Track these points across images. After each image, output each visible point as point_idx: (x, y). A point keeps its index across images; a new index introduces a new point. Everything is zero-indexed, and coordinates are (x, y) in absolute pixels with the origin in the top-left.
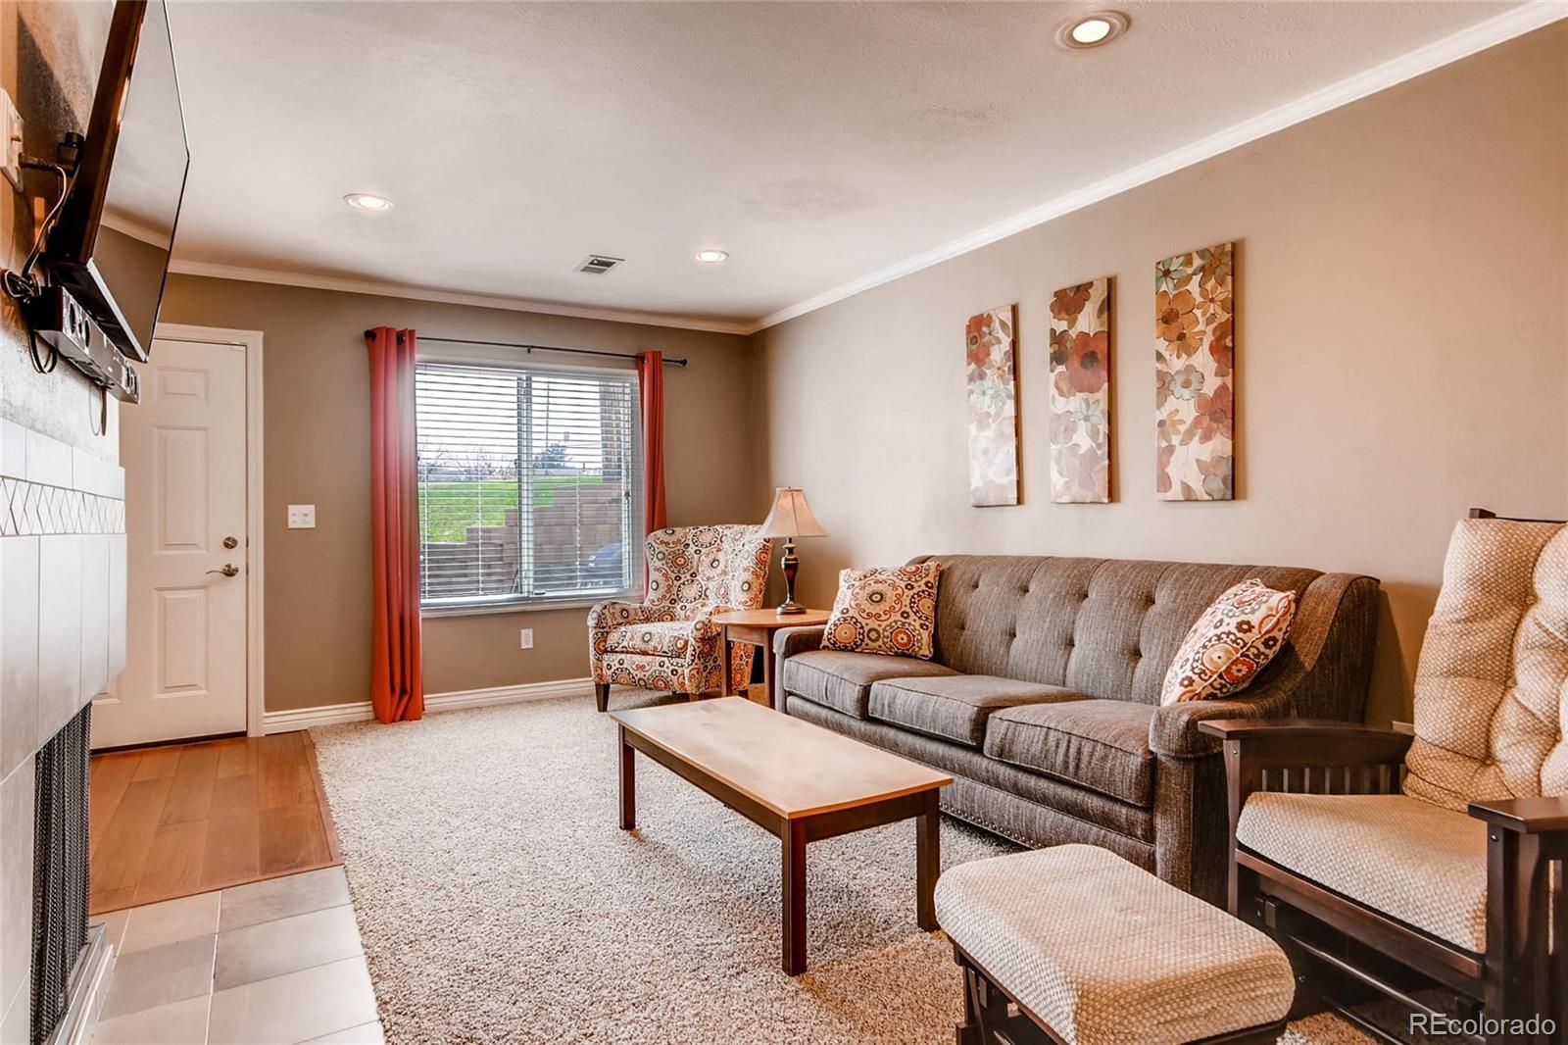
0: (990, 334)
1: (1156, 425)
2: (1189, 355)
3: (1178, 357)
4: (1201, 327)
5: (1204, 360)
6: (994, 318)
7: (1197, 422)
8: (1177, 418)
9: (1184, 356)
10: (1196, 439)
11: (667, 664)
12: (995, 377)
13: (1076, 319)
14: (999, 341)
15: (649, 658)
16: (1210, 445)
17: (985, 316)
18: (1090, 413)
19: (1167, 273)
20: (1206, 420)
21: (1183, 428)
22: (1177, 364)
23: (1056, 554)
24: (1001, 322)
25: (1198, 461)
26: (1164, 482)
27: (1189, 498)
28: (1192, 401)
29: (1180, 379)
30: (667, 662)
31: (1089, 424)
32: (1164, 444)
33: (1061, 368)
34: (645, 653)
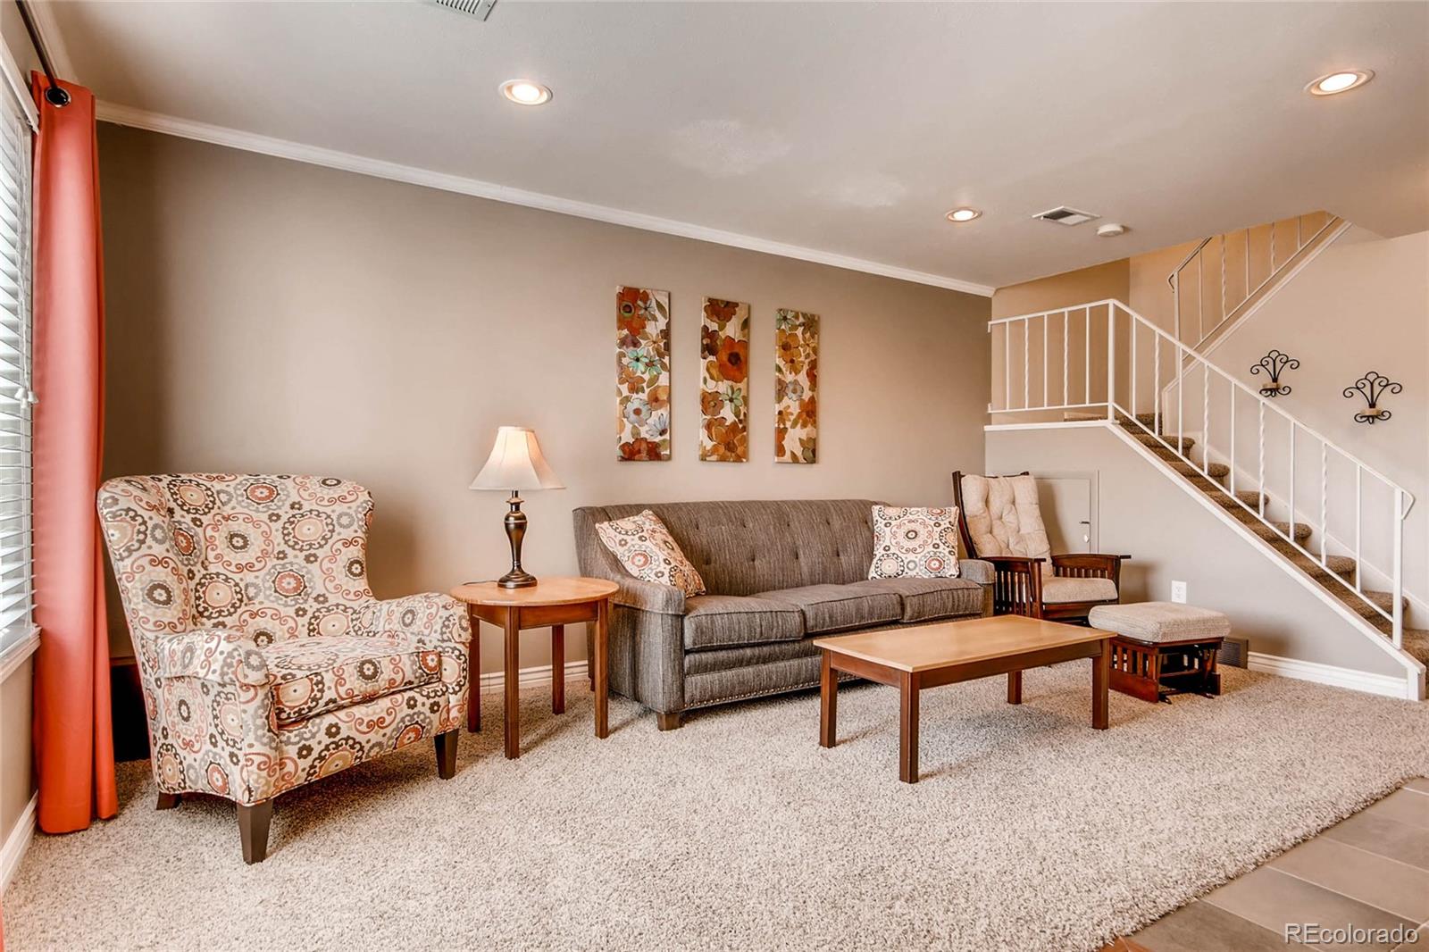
0: (646, 309)
1: (777, 413)
2: (796, 374)
3: (791, 373)
4: (802, 359)
5: (802, 378)
6: (651, 296)
7: (799, 415)
8: (788, 411)
9: (793, 374)
10: (799, 425)
11: (420, 699)
12: (650, 348)
13: (725, 326)
14: (655, 319)
15: (385, 703)
16: (805, 430)
17: (641, 291)
18: (734, 397)
19: (785, 318)
20: (804, 415)
21: (792, 418)
22: (789, 378)
23: (699, 500)
24: (658, 304)
25: (800, 439)
26: (780, 450)
27: (795, 459)
28: (797, 402)
29: (791, 387)
30: (418, 696)
31: (733, 405)
32: (782, 426)
33: (711, 358)
34: (369, 699)
